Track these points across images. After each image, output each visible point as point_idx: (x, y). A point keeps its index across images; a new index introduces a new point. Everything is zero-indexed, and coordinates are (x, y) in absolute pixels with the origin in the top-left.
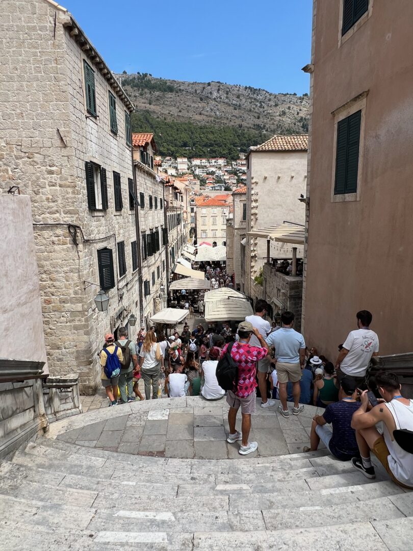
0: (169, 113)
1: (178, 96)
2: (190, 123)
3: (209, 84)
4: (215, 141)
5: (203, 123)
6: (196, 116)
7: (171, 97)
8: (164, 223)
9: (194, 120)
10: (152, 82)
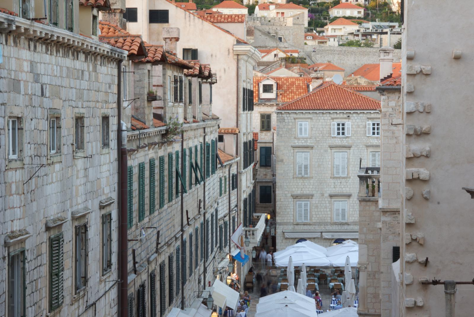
8: (115, 196)
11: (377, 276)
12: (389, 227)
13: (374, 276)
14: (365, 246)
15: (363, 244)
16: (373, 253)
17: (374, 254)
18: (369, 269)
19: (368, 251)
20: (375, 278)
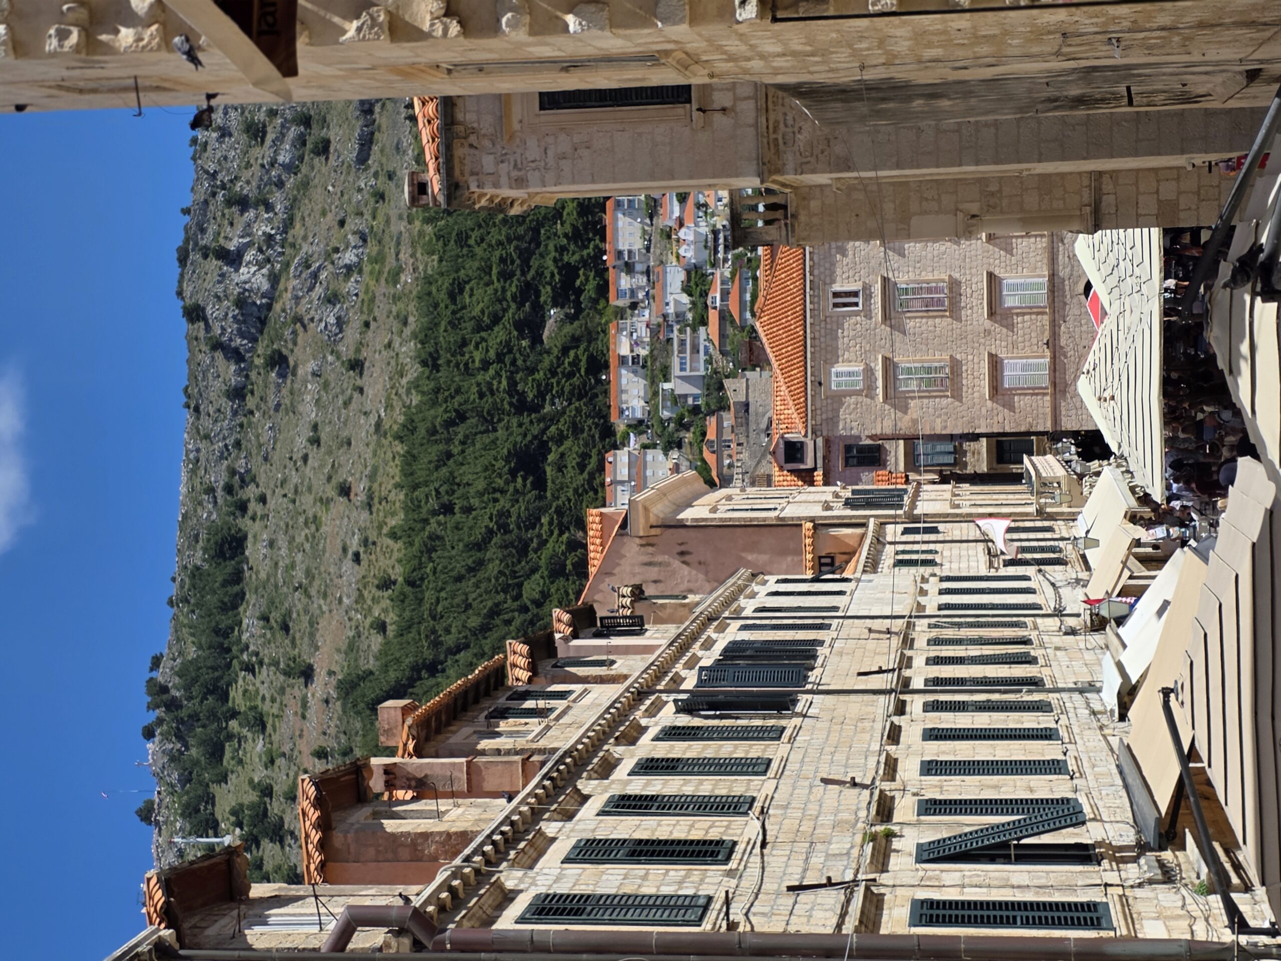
0: (357, 558)
1: (263, 499)
2: (409, 429)
3: (195, 314)
4: (506, 276)
5: (408, 349)
6: (370, 392)
7: (272, 544)
9: (389, 406)
10: (192, 652)
11: (993, 188)
12: (812, 155)
13: (992, 194)
14: (914, 221)
15: (909, 226)
16: (933, 199)
17: (936, 197)
18: (974, 208)
19: (925, 213)
20: (1000, 191)
